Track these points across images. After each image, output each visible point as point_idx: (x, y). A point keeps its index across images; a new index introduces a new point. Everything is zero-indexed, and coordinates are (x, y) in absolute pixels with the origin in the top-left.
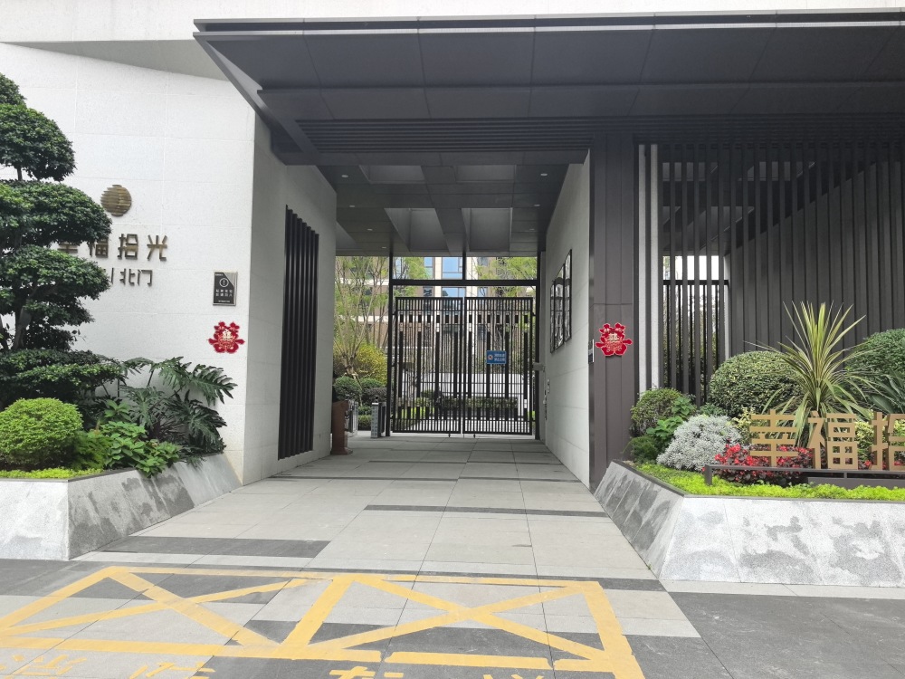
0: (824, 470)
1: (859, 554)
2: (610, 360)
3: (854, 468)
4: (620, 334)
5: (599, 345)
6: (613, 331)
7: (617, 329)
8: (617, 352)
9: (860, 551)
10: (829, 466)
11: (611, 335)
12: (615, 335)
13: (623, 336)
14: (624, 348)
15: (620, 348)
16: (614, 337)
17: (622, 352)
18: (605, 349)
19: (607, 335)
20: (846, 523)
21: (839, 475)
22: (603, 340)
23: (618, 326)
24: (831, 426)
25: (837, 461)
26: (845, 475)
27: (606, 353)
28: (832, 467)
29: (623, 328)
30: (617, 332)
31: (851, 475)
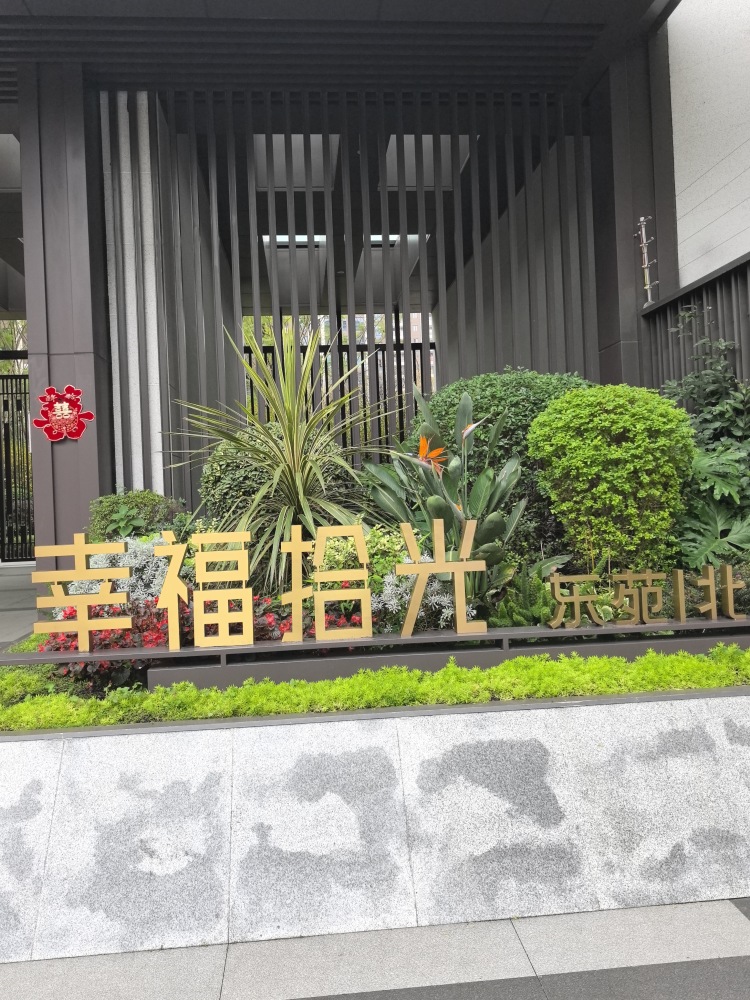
0: (188, 652)
1: (146, 865)
2: (58, 448)
3: (246, 640)
4: (73, 404)
5: (39, 423)
6: (61, 399)
7: (68, 396)
8: (70, 434)
9: (152, 854)
10: (196, 644)
11: (57, 405)
12: (66, 405)
13: (79, 407)
14: (81, 426)
15: (74, 427)
16: (63, 410)
17: (78, 433)
18: (49, 431)
19: (51, 406)
20: (145, 786)
21: (211, 659)
22: (45, 414)
23: (70, 390)
24: (200, 561)
25: (212, 630)
26: (223, 659)
27: (51, 436)
28: (203, 643)
29: (78, 393)
30: (67, 400)
31: (235, 657)
